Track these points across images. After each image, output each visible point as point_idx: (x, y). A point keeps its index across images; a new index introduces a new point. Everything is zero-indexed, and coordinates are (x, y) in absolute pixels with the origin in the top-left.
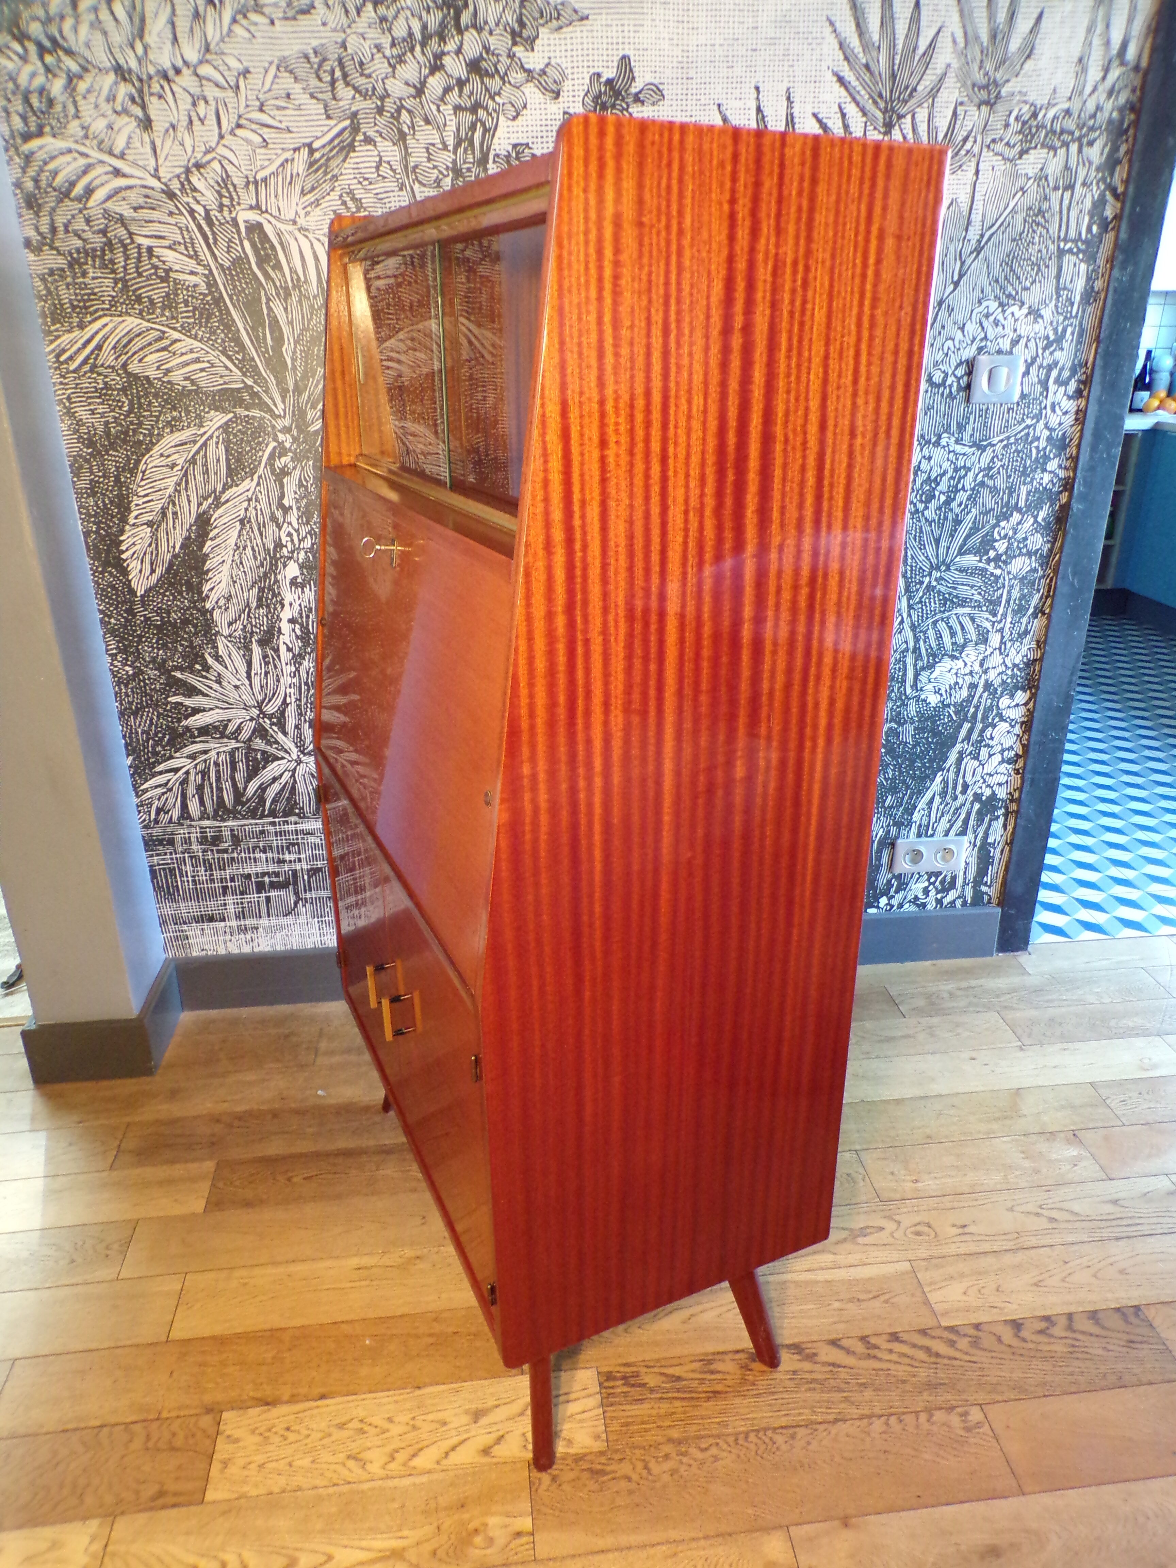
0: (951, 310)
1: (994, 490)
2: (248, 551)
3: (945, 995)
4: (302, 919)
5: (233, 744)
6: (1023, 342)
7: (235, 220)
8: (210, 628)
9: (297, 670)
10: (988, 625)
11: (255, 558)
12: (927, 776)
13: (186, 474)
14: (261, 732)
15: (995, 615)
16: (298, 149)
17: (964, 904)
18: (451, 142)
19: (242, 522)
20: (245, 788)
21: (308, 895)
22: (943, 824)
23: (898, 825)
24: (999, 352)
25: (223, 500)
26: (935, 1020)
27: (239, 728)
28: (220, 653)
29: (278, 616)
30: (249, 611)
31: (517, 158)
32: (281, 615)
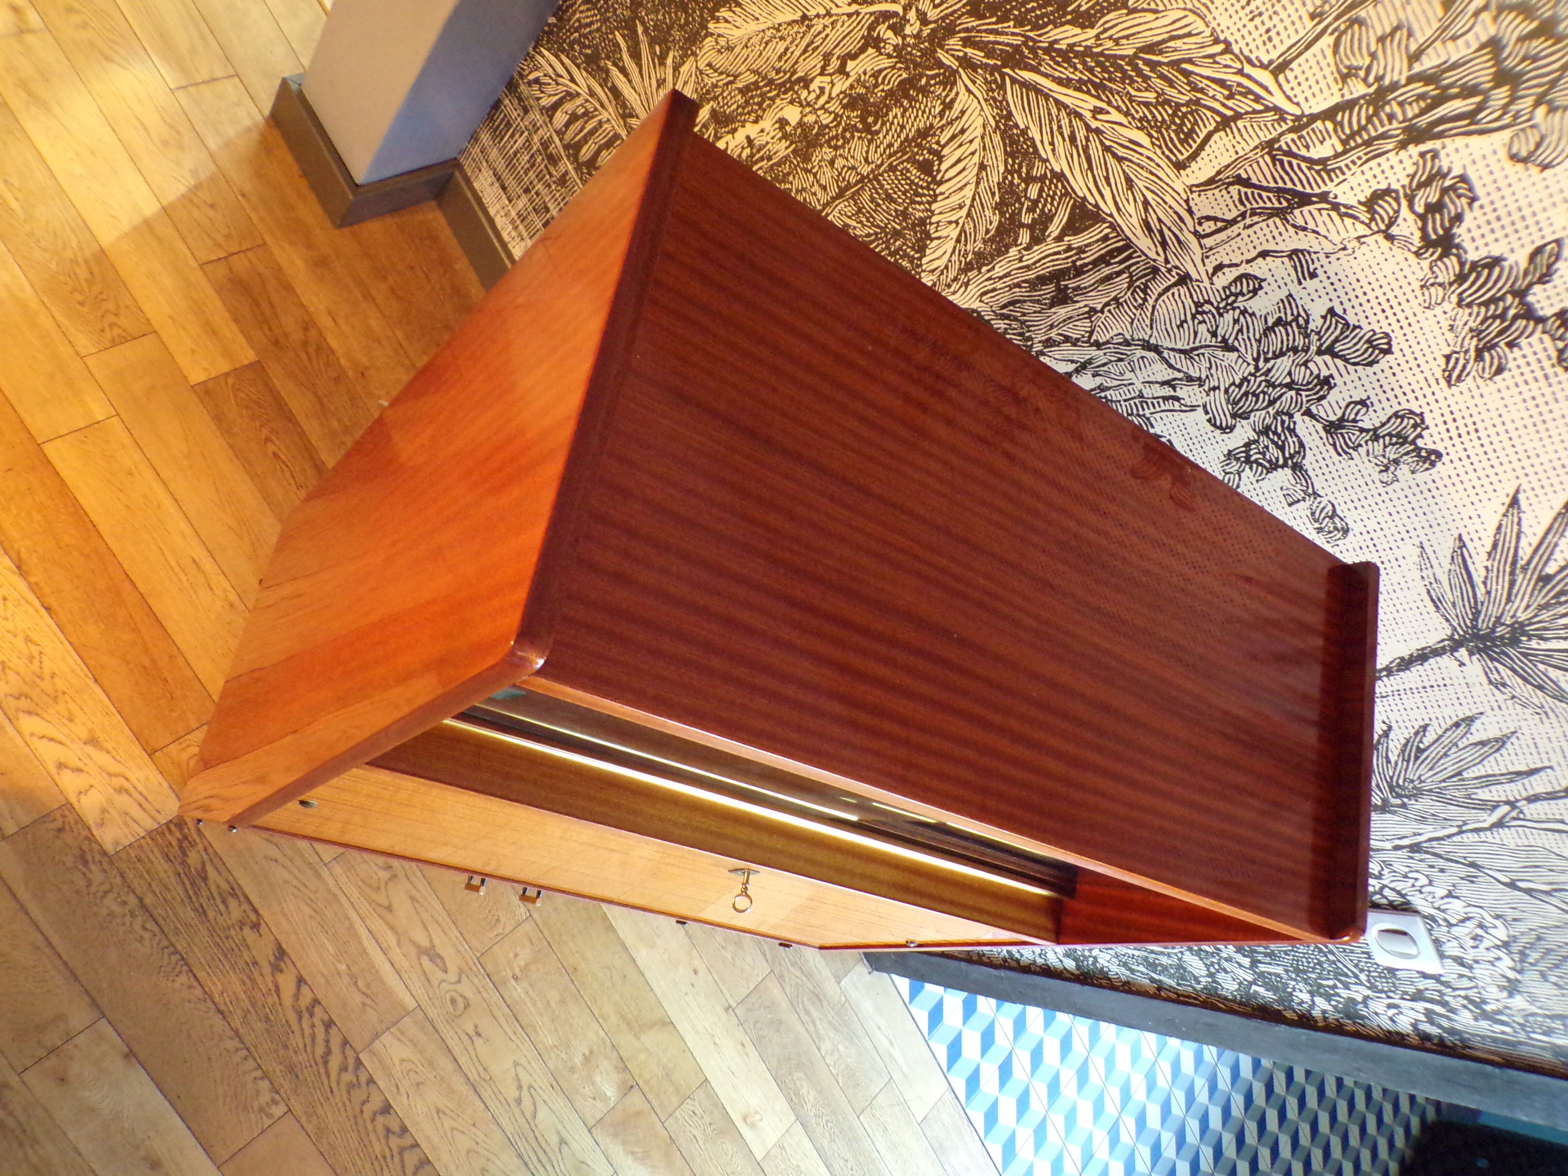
8: (694, 44)
19: (804, 17)
24: (1437, 942)
28: (682, 70)
29: (745, 121)
30: (731, 82)
31: (1445, 191)
32: (748, 125)
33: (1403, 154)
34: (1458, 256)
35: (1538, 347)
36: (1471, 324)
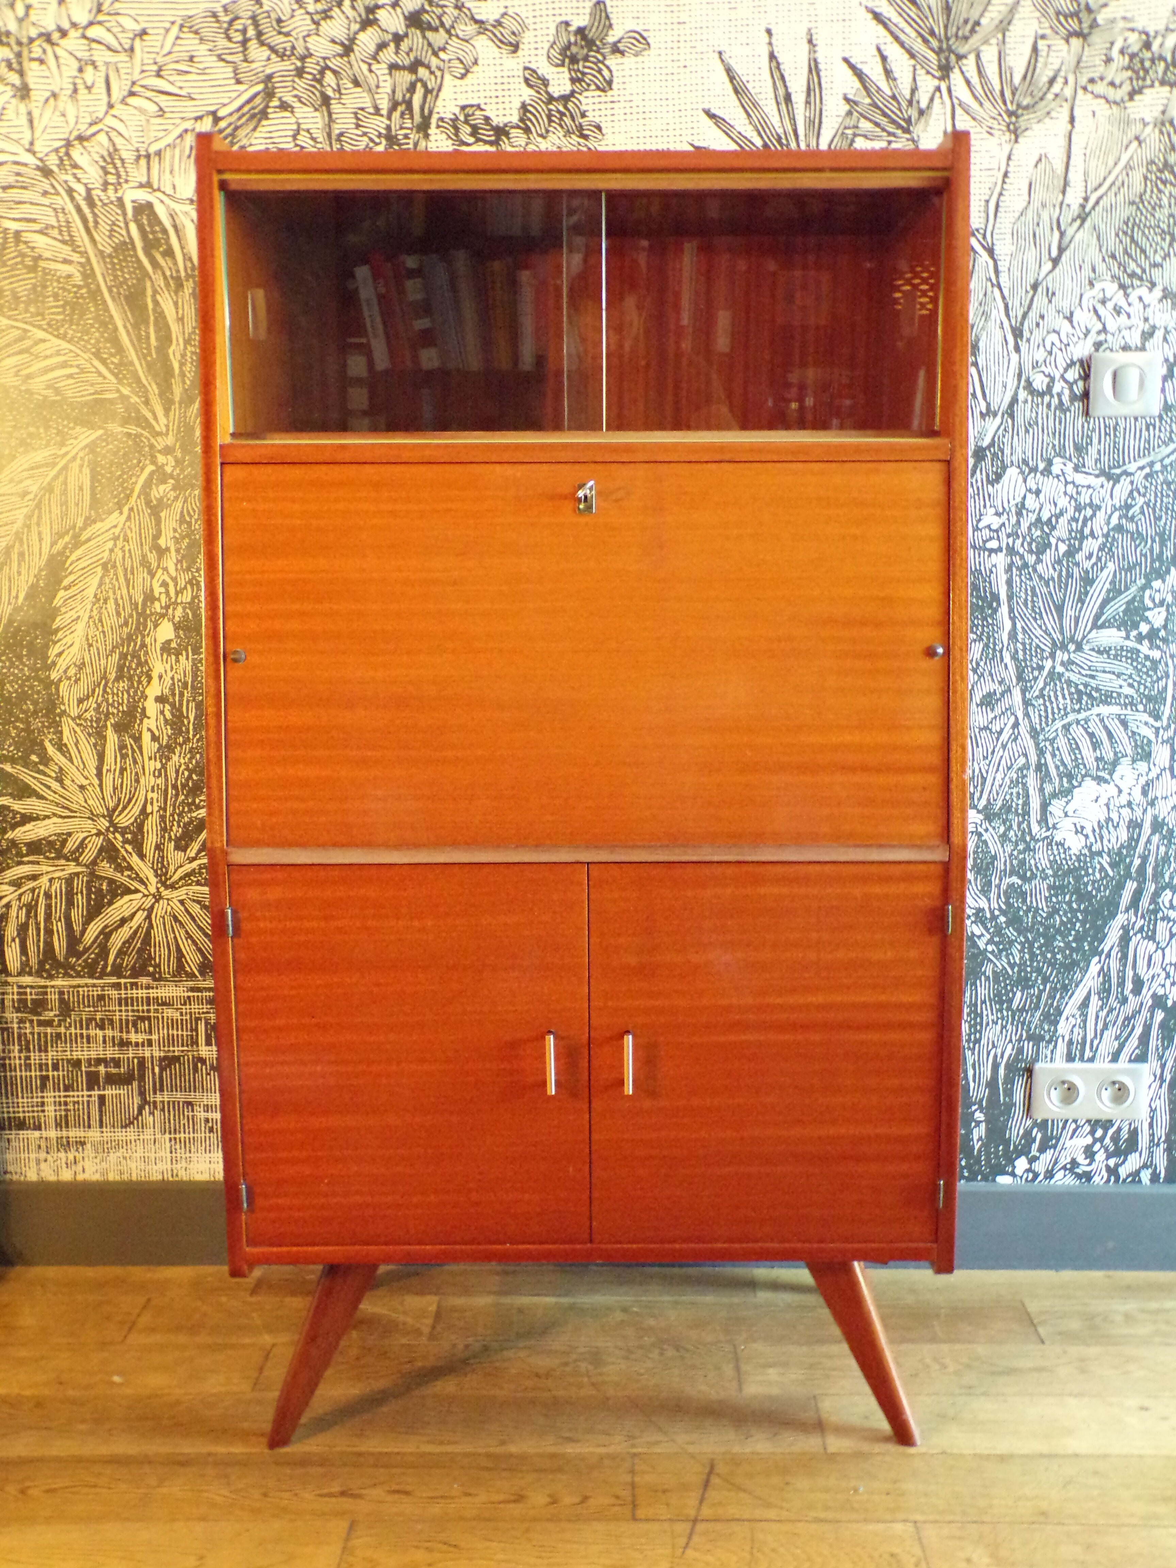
0: (1051, 295)
1: (1137, 537)
2: (111, 605)
3: (1119, 1318)
4: (148, 1135)
5: (72, 868)
6: (1159, 334)
7: (120, 201)
8: (54, 706)
9: (164, 766)
10: (1149, 733)
11: (118, 614)
12: (1074, 963)
13: (38, 506)
14: (109, 852)
15: (1157, 718)
16: (200, 118)
17: (1155, 1178)
18: (384, 105)
19: (105, 566)
20: (83, 932)
21: (159, 1098)
22: (1108, 1044)
23: (1036, 1039)
24: (1126, 348)
25: (83, 538)
26: (1093, 1351)
27: (82, 845)
28: (65, 740)
29: (143, 692)
30: (106, 685)
31: (466, 122)
32: (147, 692)
33: (432, 138)
34: (512, 127)
35: (590, 100)
36: (561, 134)
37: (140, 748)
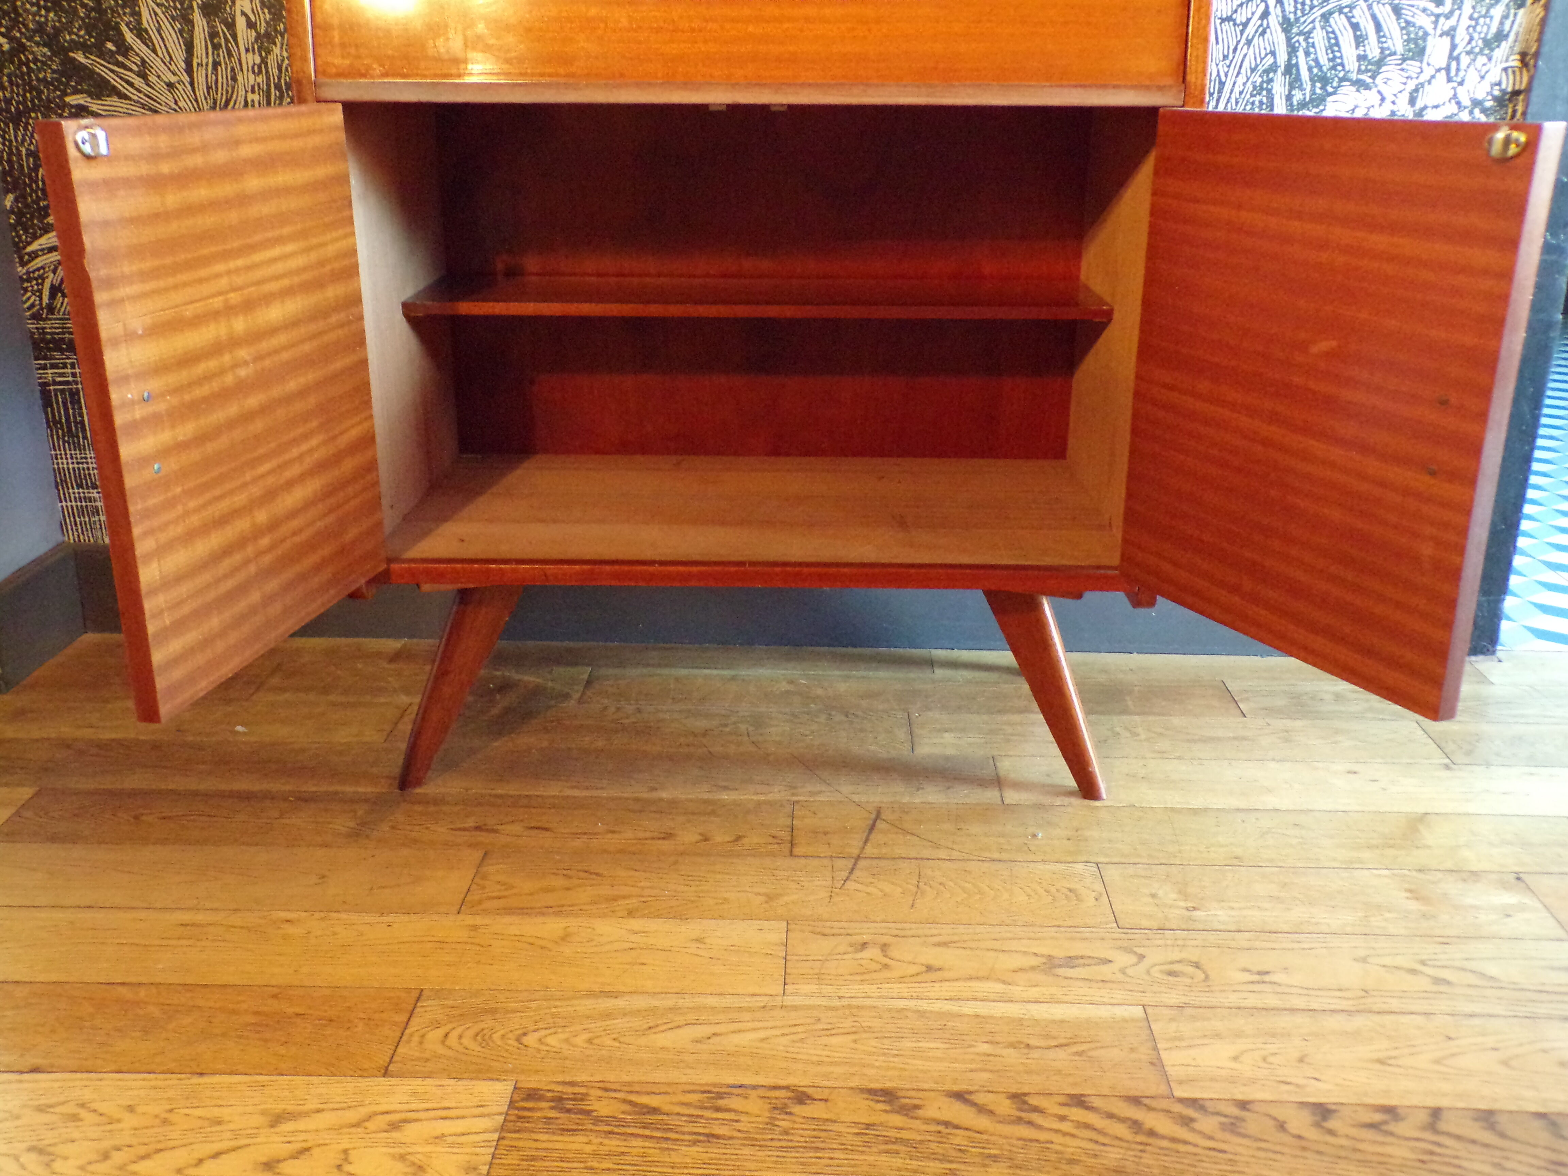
9: (264, 61)
10: (1427, 23)
26: (1299, 724)
28: (145, 24)
37: (235, 37)
